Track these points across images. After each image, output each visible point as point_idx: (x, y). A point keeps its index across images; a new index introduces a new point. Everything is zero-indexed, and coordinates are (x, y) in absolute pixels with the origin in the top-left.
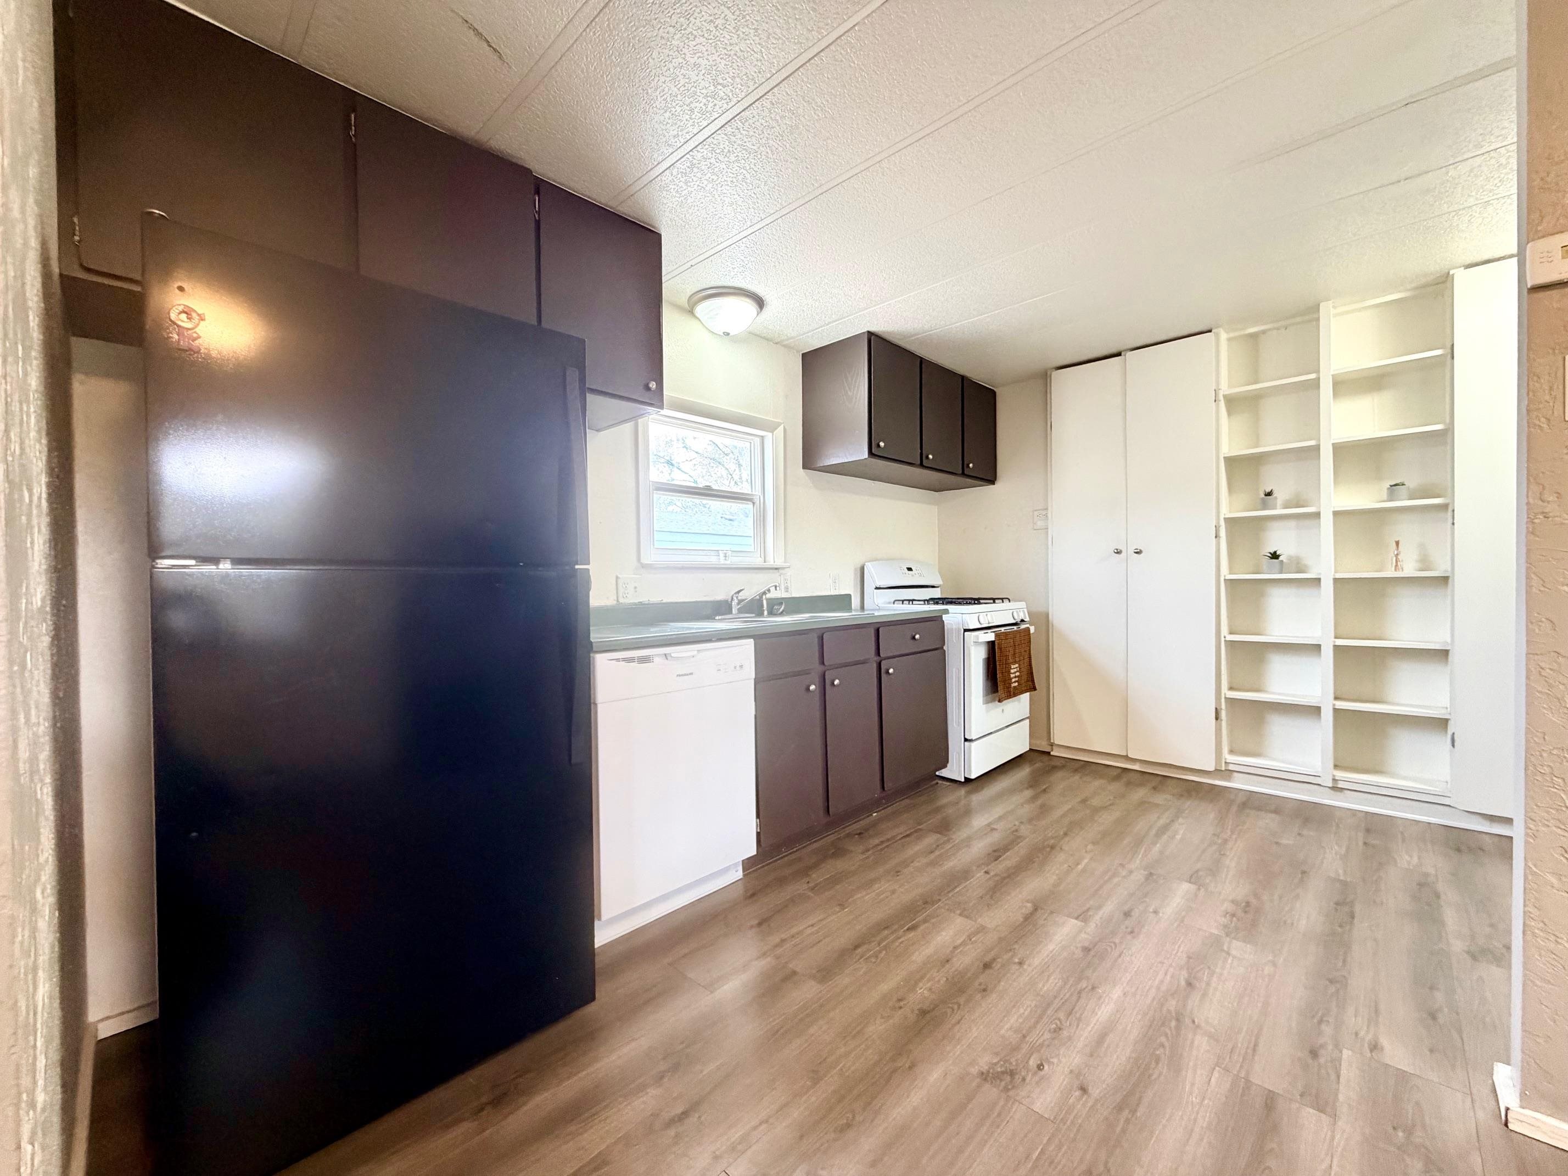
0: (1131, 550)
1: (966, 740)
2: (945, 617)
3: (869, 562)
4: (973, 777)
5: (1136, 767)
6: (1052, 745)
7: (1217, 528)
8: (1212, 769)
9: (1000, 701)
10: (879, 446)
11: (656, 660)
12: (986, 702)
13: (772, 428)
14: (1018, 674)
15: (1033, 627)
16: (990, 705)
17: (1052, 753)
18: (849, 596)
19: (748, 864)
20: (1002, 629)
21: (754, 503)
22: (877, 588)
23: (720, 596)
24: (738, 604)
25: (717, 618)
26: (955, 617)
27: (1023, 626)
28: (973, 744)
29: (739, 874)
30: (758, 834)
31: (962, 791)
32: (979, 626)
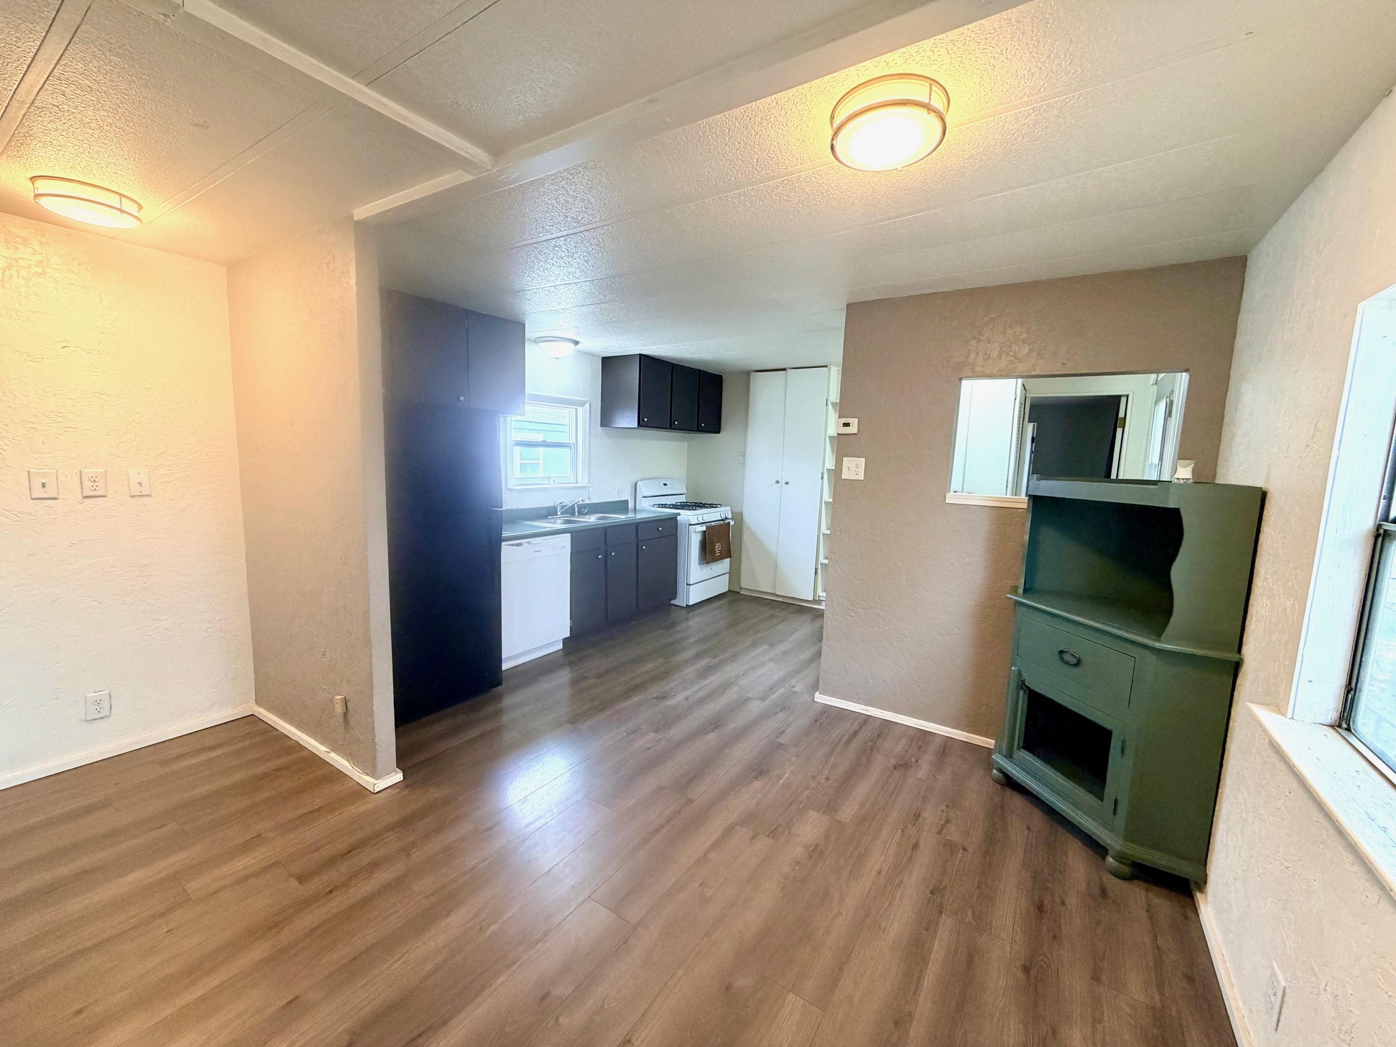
0: (784, 482)
1: (687, 584)
2: (678, 517)
3: (640, 480)
4: (690, 604)
5: (780, 599)
6: (741, 588)
7: (822, 474)
8: (812, 599)
9: (707, 564)
10: (644, 420)
11: (524, 544)
12: (700, 564)
13: (582, 404)
14: (720, 548)
15: (733, 522)
16: (702, 566)
17: (741, 593)
18: (627, 501)
19: (565, 641)
20: (713, 524)
21: (571, 448)
22: (643, 497)
23: (550, 504)
24: (561, 509)
25: (549, 517)
26: (685, 516)
27: (727, 521)
28: (691, 587)
29: (561, 647)
30: (571, 627)
31: (684, 611)
32: (698, 522)
